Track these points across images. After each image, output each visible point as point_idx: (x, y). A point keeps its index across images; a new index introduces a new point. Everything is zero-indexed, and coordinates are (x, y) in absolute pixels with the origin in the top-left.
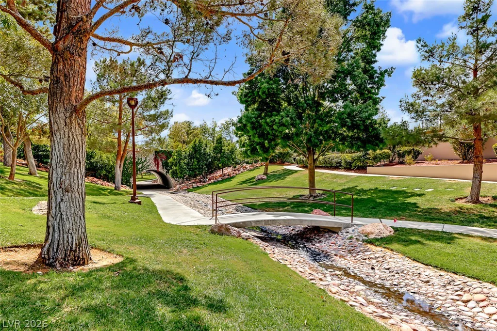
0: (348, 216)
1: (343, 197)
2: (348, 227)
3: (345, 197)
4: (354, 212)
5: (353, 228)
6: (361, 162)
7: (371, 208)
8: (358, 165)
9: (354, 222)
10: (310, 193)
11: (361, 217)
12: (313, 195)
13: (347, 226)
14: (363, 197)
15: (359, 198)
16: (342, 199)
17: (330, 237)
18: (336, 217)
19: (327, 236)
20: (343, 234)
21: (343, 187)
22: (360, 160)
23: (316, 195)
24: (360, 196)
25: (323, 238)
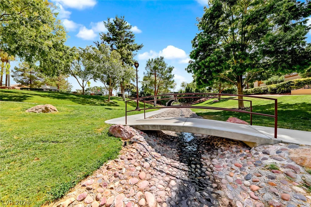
0: (270, 125)
1: (267, 109)
2: (268, 144)
3: (270, 109)
4: (278, 122)
5: (278, 147)
6: (285, 88)
7: (303, 119)
8: (282, 90)
9: (280, 136)
10: (239, 107)
11: (289, 128)
12: (242, 108)
13: (267, 142)
14: (289, 109)
15: (284, 110)
16: (267, 110)
17: (237, 152)
18: (253, 126)
19: (234, 150)
20: (258, 153)
21: (269, 103)
22: (285, 86)
23: (244, 108)
24: (285, 108)
25: (228, 151)
